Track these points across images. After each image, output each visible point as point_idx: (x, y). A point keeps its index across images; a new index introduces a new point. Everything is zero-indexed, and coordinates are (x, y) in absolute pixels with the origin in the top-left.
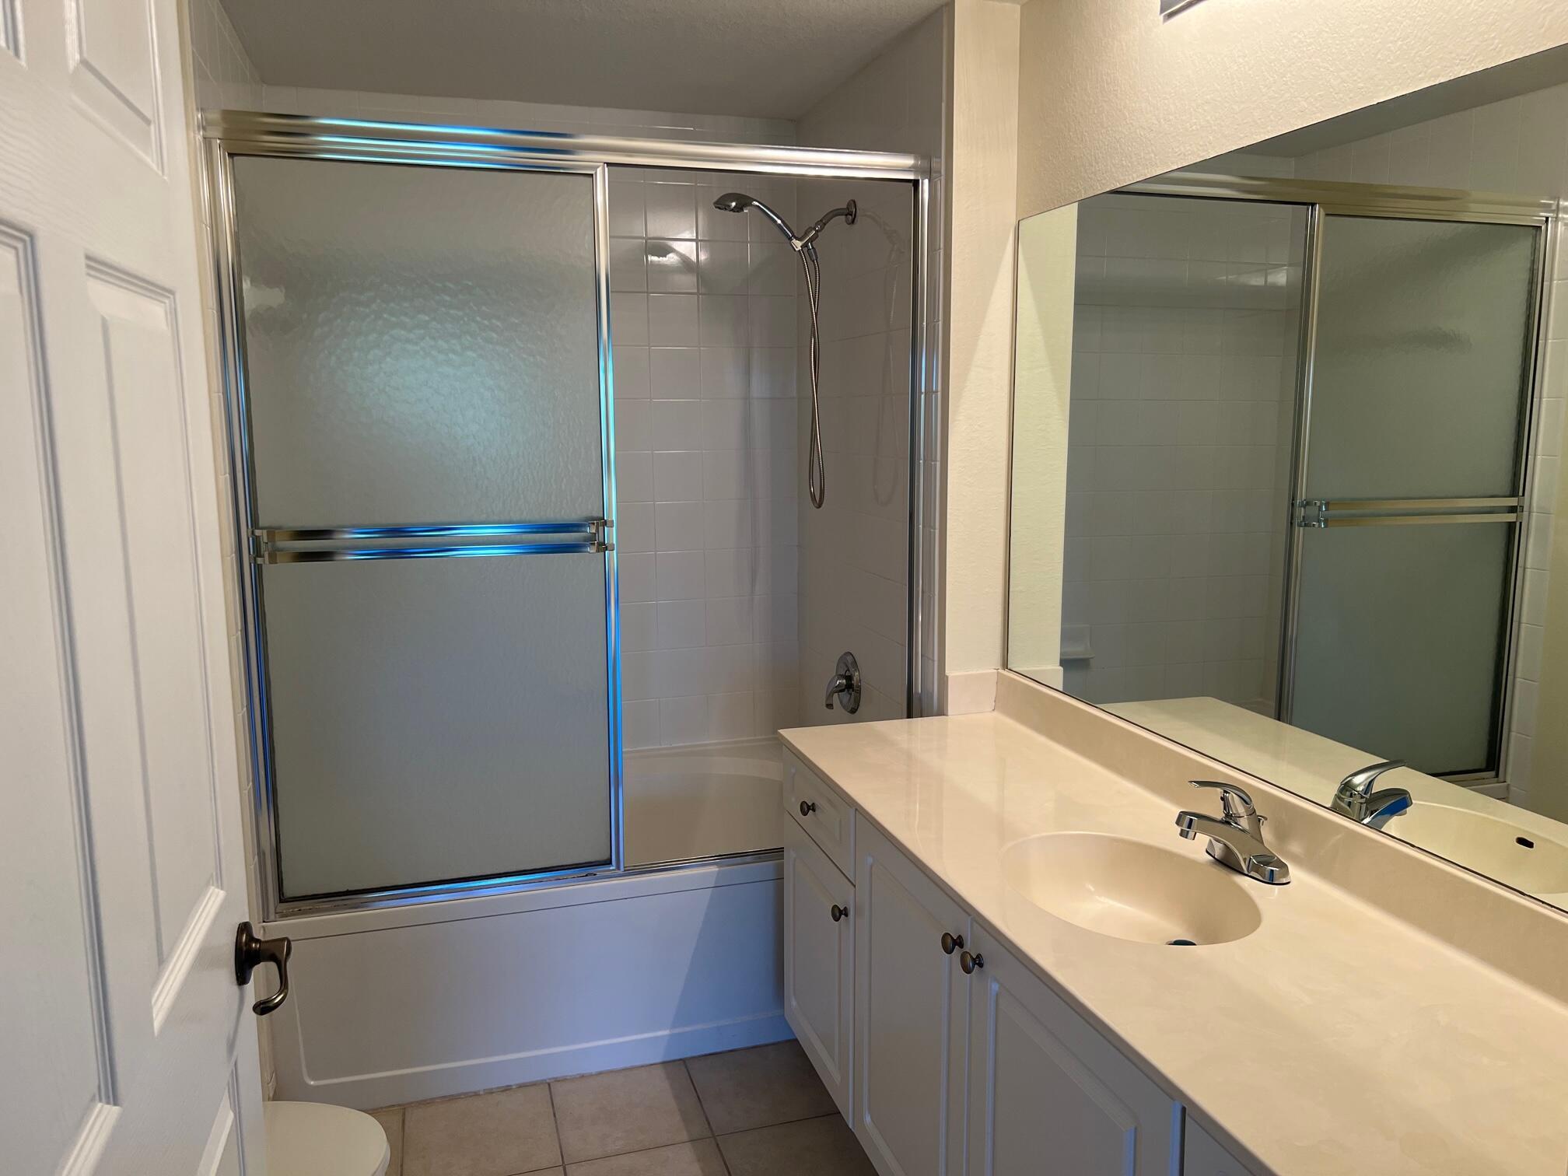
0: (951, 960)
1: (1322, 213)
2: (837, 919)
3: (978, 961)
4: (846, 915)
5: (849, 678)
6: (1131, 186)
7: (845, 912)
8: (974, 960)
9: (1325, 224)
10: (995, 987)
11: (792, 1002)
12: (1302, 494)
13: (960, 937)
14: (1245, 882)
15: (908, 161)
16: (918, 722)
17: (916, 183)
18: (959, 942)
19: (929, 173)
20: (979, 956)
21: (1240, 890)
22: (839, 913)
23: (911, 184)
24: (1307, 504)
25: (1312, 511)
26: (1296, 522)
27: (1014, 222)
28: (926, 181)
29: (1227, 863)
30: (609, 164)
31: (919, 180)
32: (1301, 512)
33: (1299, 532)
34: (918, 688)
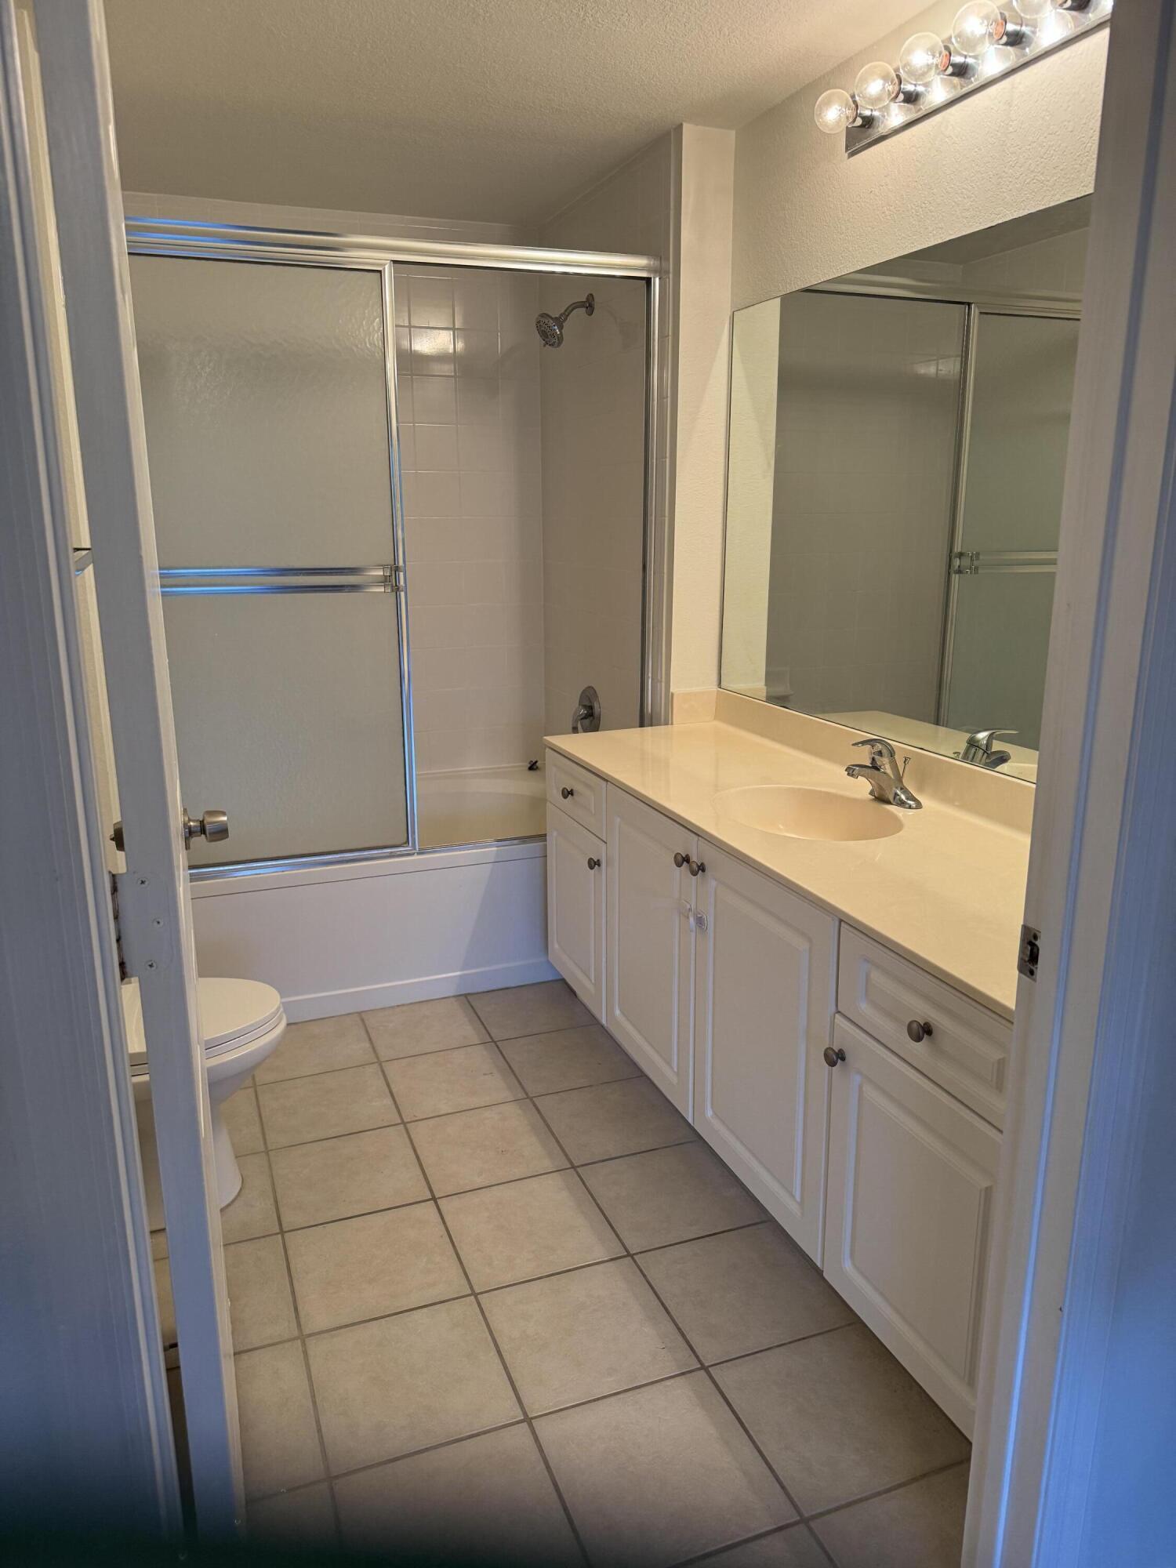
0: (681, 872)
1: (977, 312)
2: (591, 868)
3: (702, 868)
4: (599, 865)
5: (591, 708)
6: (819, 286)
7: (598, 863)
8: (699, 867)
9: (979, 319)
10: (714, 883)
11: (554, 945)
12: (957, 549)
13: (687, 856)
14: (892, 808)
15: (641, 261)
16: (648, 730)
17: (648, 281)
18: (687, 859)
19: (662, 272)
20: (702, 864)
21: (888, 811)
22: (594, 864)
23: (644, 282)
24: (961, 555)
25: (966, 562)
26: (952, 571)
27: (729, 313)
28: (657, 279)
29: (881, 799)
30: (395, 262)
31: (651, 278)
32: (957, 562)
33: (955, 578)
34: (649, 708)
